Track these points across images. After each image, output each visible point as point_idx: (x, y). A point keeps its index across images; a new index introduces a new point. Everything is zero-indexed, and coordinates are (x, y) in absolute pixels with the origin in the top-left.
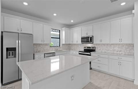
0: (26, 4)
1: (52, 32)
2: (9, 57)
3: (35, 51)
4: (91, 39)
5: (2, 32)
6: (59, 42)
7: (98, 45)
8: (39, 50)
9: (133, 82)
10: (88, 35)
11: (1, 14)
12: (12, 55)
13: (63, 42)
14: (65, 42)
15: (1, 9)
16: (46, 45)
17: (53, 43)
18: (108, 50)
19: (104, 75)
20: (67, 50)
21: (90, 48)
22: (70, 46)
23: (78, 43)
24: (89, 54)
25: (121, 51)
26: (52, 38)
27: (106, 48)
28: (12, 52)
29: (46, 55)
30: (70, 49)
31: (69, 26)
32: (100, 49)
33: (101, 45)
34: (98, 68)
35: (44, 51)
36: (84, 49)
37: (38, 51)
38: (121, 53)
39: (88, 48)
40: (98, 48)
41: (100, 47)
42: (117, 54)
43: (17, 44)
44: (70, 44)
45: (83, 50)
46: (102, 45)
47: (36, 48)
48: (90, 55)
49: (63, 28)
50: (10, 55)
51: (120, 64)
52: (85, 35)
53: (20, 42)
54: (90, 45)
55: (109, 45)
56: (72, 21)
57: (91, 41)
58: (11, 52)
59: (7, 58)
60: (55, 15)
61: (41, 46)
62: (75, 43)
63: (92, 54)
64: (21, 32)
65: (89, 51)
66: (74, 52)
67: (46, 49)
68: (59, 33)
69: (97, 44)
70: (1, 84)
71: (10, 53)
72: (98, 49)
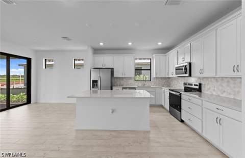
2: (94, 87)
7: (205, 80)
18: (224, 92)
21: (192, 85)
24: (178, 94)
27: (220, 88)
33: (210, 80)
36: (185, 87)
39: (189, 84)
40: (206, 86)
41: (208, 84)
45: (183, 88)
46: (213, 79)
53: (100, 76)
55: (226, 80)
56: (160, 44)
67: (130, 84)
72: (206, 89)
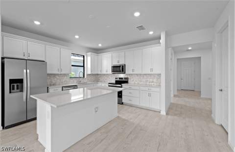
0: (37, 23)
1: (73, 57)
2: (12, 91)
3: (49, 83)
4: (123, 69)
5: (3, 58)
6: (83, 71)
8: (54, 82)
9: (160, 112)
10: (119, 64)
11: (2, 34)
12: (18, 89)
13: (88, 71)
14: (91, 72)
15: (2, 27)
16: (65, 75)
17: (74, 73)
18: (142, 81)
19: (135, 108)
20: (94, 81)
21: (122, 79)
22: (99, 76)
23: (108, 73)
24: (120, 85)
25: (153, 82)
26: (72, 66)
27: (140, 79)
28: (18, 86)
29: (64, 89)
30: (97, 81)
31: (97, 51)
32: (133, 80)
34: (129, 102)
35: (61, 83)
37: (52, 84)
38: (153, 84)
39: (120, 79)
41: (133, 78)
42: (150, 85)
43: (25, 74)
44: (98, 74)
45: (114, 82)
47: (50, 80)
48: (121, 87)
49: (88, 54)
50: (13, 89)
51: (150, 95)
52: (116, 63)
53: (28, 71)
54: (122, 76)
55: (142, 75)
56: (100, 45)
57: (123, 71)
58: (15, 85)
59: (10, 92)
60: (77, 37)
61: (57, 77)
62: (105, 73)
63: (123, 86)
64: (29, 58)
65: (120, 82)
66: (103, 85)
67: (65, 81)
68: (82, 59)
69: (129, 75)
70: (2, 127)
71: (13, 86)
72: (131, 80)
